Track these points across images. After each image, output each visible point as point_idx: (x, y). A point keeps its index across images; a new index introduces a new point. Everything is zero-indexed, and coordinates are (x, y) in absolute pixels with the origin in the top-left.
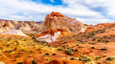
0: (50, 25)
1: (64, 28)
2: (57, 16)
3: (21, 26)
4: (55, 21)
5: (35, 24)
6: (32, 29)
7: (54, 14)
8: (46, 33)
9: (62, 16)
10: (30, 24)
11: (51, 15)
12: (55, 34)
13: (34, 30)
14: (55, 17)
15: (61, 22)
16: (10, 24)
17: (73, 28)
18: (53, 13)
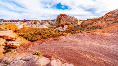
0: (60, 21)
1: (68, 23)
2: (64, 16)
3: (43, 23)
4: (62, 19)
5: (51, 22)
6: (50, 24)
7: (62, 15)
8: (59, 26)
9: (66, 16)
11: (60, 16)
12: (64, 26)
13: (51, 25)
14: (63, 17)
15: (66, 19)
16: (37, 22)
17: (73, 23)
18: (61, 14)
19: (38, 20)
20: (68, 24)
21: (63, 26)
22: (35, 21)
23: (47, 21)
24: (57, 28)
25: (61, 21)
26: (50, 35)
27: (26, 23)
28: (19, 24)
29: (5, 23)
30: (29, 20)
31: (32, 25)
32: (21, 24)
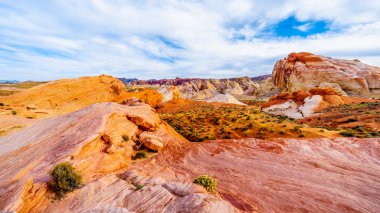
0: (286, 81)
1: (324, 86)
2: (304, 61)
3: (226, 88)
4: (298, 74)
5: (251, 82)
6: (247, 91)
7: (295, 58)
8: (282, 99)
9: (317, 59)
10: (241, 84)
11: (289, 61)
12: (307, 100)
13: (252, 94)
14: (299, 63)
15: (316, 73)
17: (355, 86)
18: (291, 55)
19: (212, 78)
20: (323, 93)
21: (299, 99)
22: (203, 81)
23: (239, 81)
24: (272, 107)
25: (293, 78)
26: (245, 129)
27: (181, 87)
28: (164, 90)
30: (188, 80)
31: (195, 93)
32: (169, 90)
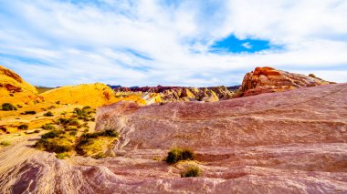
23: (216, 90)
27: (162, 95)
28: (147, 96)
29: (123, 93)
30: (169, 88)
32: (151, 97)
